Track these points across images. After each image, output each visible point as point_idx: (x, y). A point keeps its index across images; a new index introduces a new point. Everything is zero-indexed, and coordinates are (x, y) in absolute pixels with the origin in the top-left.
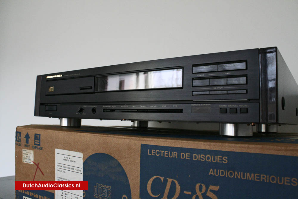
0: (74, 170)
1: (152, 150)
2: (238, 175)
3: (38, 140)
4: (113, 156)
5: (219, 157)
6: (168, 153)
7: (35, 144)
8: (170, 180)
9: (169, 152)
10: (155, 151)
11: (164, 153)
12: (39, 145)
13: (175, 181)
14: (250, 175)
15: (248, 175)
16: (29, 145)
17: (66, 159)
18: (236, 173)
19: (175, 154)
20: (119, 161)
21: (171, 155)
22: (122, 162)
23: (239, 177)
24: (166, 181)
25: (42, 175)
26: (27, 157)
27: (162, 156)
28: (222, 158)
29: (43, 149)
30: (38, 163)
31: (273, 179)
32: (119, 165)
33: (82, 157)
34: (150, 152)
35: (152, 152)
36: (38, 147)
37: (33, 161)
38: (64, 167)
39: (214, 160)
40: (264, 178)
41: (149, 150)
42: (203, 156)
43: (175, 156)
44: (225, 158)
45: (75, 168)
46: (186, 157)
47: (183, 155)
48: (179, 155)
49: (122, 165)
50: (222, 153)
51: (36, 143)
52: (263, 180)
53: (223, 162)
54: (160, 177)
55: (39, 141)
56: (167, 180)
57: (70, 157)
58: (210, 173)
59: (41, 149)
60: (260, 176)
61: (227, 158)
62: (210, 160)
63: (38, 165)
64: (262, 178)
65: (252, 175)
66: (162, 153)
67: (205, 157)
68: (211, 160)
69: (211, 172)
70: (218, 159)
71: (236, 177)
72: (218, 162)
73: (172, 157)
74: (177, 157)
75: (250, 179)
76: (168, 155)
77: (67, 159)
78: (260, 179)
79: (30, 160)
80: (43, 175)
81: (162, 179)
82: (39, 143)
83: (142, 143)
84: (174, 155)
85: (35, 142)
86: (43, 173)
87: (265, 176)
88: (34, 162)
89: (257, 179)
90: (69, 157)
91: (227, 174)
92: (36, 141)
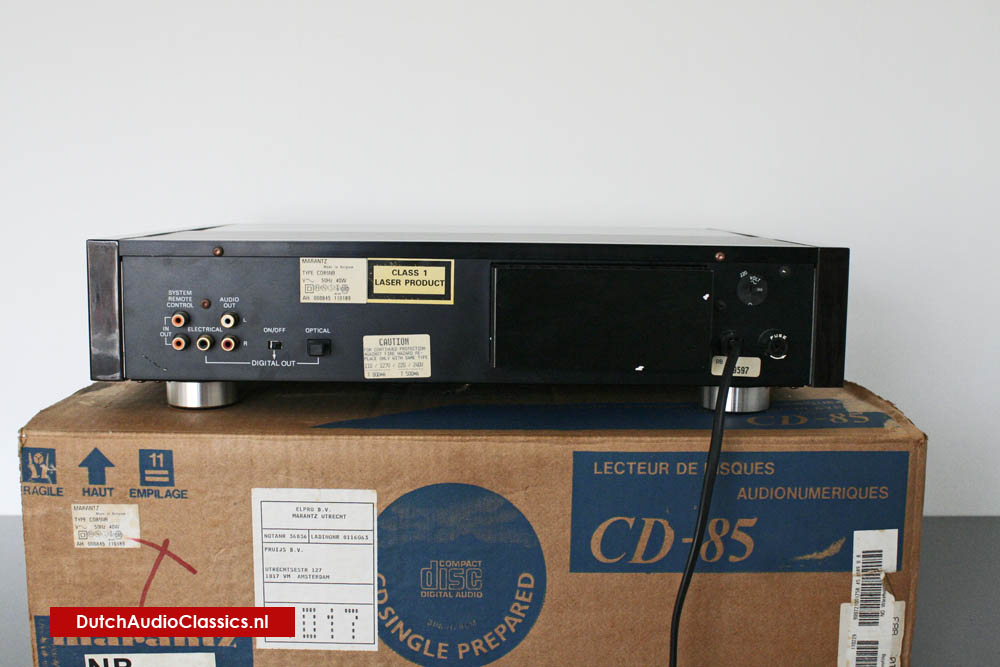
0: (341, 540)
1: (606, 464)
2: (793, 493)
3: (164, 469)
4: (486, 486)
5: (757, 464)
6: (646, 466)
7: (143, 482)
8: (649, 522)
9: (649, 464)
10: (613, 466)
11: (635, 467)
12: (171, 483)
13: (661, 520)
14: (815, 491)
15: (811, 490)
16: (111, 489)
17: (306, 512)
18: (789, 489)
19: (664, 466)
20: (505, 496)
21: (653, 470)
22: (518, 500)
23: (794, 496)
24: (639, 526)
25: (190, 573)
26: (102, 530)
27: (631, 472)
28: (763, 466)
29: (190, 494)
30: (166, 542)
31: (852, 492)
32: (509, 506)
33: (375, 502)
34: (601, 468)
35: (606, 467)
36: (163, 490)
37: (138, 537)
38: (292, 536)
39: (749, 470)
40: (838, 492)
41: (596, 464)
42: (725, 466)
43: (664, 471)
44: (770, 466)
45: (341, 534)
46: (687, 471)
47: (682, 466)
48: (672, 468)
49: (517, 506)
50: (764, 457)
51: (147, 479)
52: (836, 495)
53: (766, 472)
54: (626, 519)
55: (166, 472)
56: (644, 522)
57: (323, 507)
58: (740, 496)
59: (182, 495)
60: (831, 491)
61: (772, 464)
62: (739, 472)
63: (164, 550)
64: (834, 492)
65: (818, 489)
66: (631, 468)
67: (730, 468)
68: (743, 471)
69: (742, 493)
70: (757, 468)
71: (788, 497)
72: (756, 473)
73: (655, 473)
74: (667, 472)
75: (814, 497)
76: (646, 470)
77: (310, 513)
78: (830, 495)
79: (120, 534)
80: (194, 572)
81: (631, 522)
82: (166, 479)
83: (576, 450)
84: (661, 469)
85: (143, 476)
86: (193, 566)
87: (840, 489)
88: (141, 541)
89: (826, 495)
90: (316, 506)
91: (773, 493)
92: (147, 472)
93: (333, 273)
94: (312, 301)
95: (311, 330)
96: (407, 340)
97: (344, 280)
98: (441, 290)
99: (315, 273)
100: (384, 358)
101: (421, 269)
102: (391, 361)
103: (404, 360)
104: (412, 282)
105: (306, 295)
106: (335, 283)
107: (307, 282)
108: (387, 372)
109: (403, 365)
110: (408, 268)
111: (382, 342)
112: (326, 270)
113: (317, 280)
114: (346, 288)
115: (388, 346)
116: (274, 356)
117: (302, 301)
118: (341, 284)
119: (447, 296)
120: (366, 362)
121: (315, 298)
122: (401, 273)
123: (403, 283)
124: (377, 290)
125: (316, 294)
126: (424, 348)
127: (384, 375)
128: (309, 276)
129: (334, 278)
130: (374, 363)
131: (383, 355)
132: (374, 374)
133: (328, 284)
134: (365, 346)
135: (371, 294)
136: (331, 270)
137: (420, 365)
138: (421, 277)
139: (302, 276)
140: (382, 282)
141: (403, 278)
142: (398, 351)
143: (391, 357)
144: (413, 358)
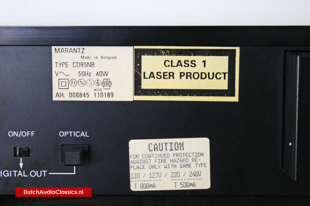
93: (92, 65)
94: (67, 98)
95: (65, 134)
96: (182, 145)
97: (106, 74)
98: (223, 85)
99: (70, 64)
100: (154, 167)
101: (199, 59)
102: (162, 170)
103: (178, 169)
104: (189, 75)
105: (60, 91)
106: (94, 77)
107: (61, 76)
108: (157, 183)
109: (177, 174)
110: (183, 58)
111: (152, 148)
112: (84, 61)
113: (73, 73)
114: (108, 83)
115: (159, 152)
116: (21, 165)
117: (55, 98)
118: (101, 78)
119: (230, 92)
120: (132, 171)
121: (71, 95)
122: (175, 64)
123: (177, 76)
124: (146, 84)
125: (72, 89)
126: (202, 154)
127: (153, 186)
128: (63, 69)
129: (93, 71)
130: (141, 172)
131: (153, 163)
132: (142, 186)
133: (86, 78)
134: (131, 152)
135: (138, 90)
136: (89, 61)
137: (197, 174)
138: (199, 68)
139: (55, 69)
140: (152, 75)
141: (177, 71)
142: (172, 157)
143: (163, 164)
144: (189, 166)
